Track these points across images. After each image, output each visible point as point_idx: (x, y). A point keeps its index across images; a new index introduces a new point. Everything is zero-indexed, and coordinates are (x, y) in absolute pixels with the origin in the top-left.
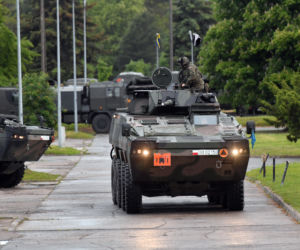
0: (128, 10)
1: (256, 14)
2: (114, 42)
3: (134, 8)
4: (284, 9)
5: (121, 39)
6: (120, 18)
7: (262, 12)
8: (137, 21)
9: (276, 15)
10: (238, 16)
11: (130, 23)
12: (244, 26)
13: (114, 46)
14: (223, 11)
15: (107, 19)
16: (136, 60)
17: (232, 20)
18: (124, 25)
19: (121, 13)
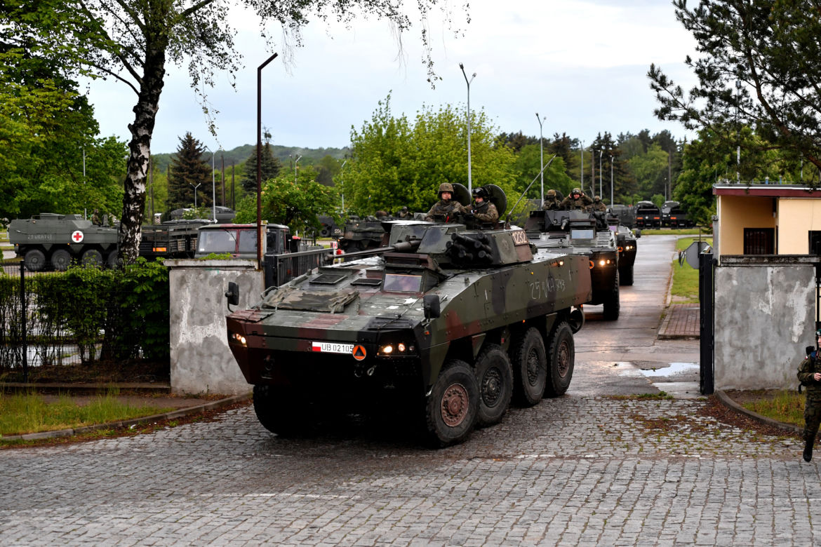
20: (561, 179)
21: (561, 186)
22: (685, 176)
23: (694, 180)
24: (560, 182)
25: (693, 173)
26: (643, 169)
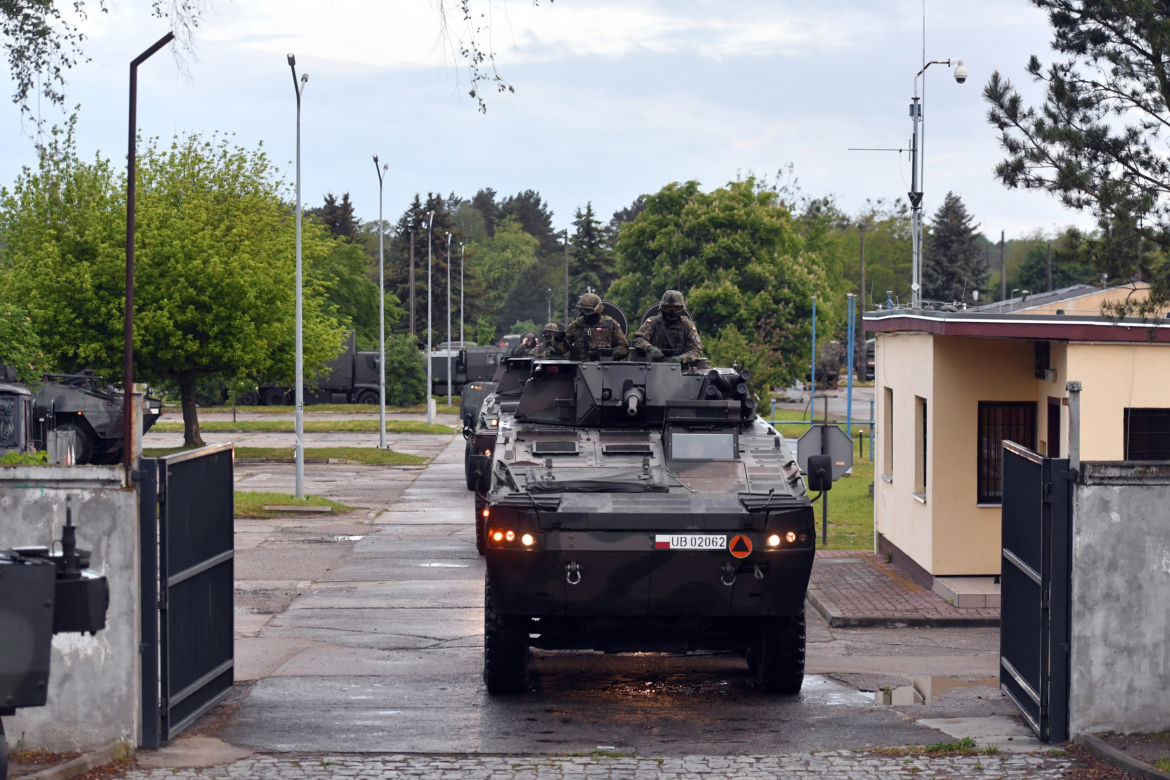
0: (515, 260)
1: (667, 268)
2: (499, 298)
3: (523, 258)
4: (701, 263)
5: (506, 295)
6: (505, 270)
7: (675, 265)
8: (526, 274)
9: (692, 269)
10: (647, 271)
11: (517, 276)
12: (653, 282)
13: (497, 303)
14: (629, 263)
15: (489, 271)
16: (523, 320)
17: (638, 275)
18: (510, 278)
19: (507, 264)
20: (360, 289)
21: (358, 303)
22: (622, 287)
23: (640, 294)
24: (359, 293)
25: (638, 279)
26: (486, 268)
